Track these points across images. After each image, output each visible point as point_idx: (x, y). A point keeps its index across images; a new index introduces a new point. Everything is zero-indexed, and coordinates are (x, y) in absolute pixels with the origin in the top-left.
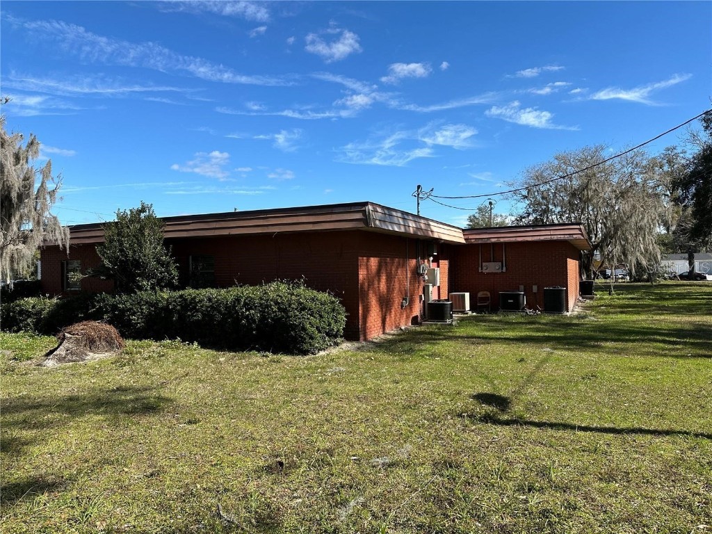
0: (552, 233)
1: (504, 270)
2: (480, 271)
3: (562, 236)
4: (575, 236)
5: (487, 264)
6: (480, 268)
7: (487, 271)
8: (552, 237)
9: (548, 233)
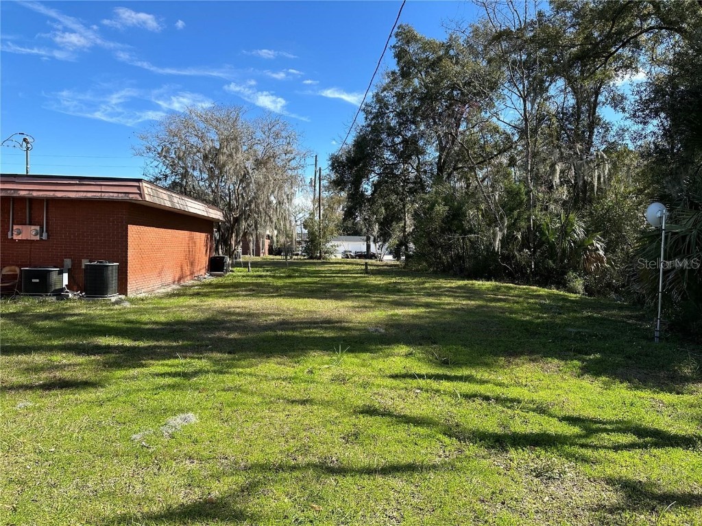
0: (103, 189)
1: (45, 236)
2: (10, 237)
3: (116, 195)
4: (131, 196)
5: (19, 227)
6: (10, 233)
7: (19, 237)
8: (103, 194)
9: (98, 189)
